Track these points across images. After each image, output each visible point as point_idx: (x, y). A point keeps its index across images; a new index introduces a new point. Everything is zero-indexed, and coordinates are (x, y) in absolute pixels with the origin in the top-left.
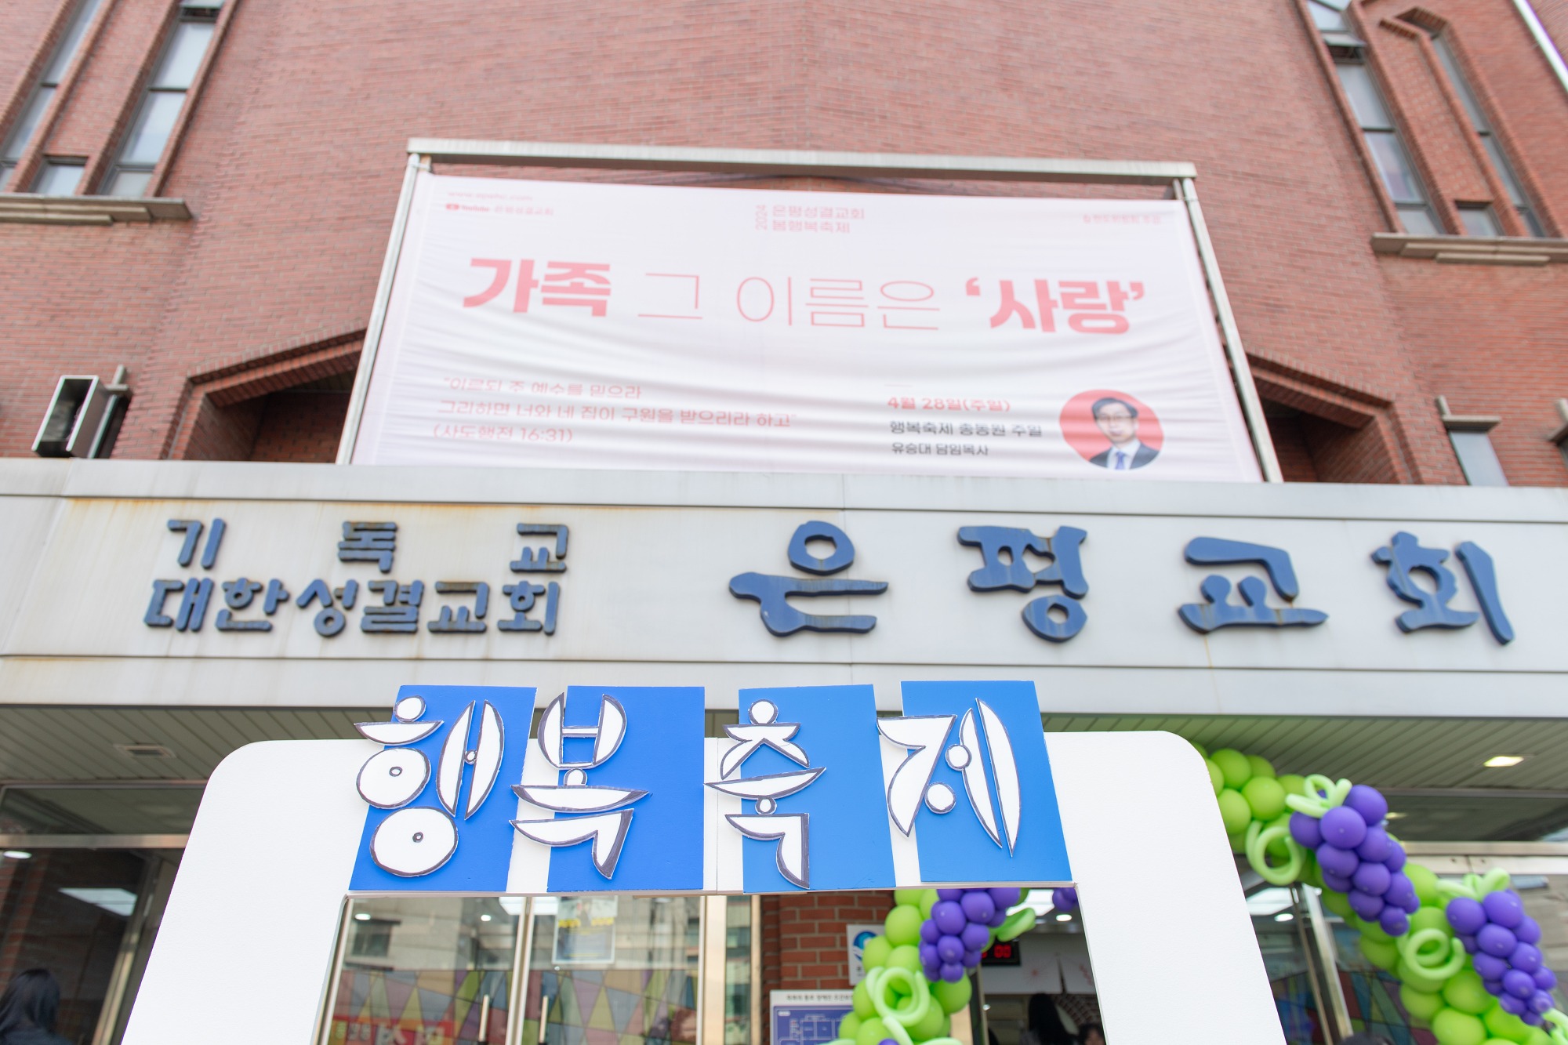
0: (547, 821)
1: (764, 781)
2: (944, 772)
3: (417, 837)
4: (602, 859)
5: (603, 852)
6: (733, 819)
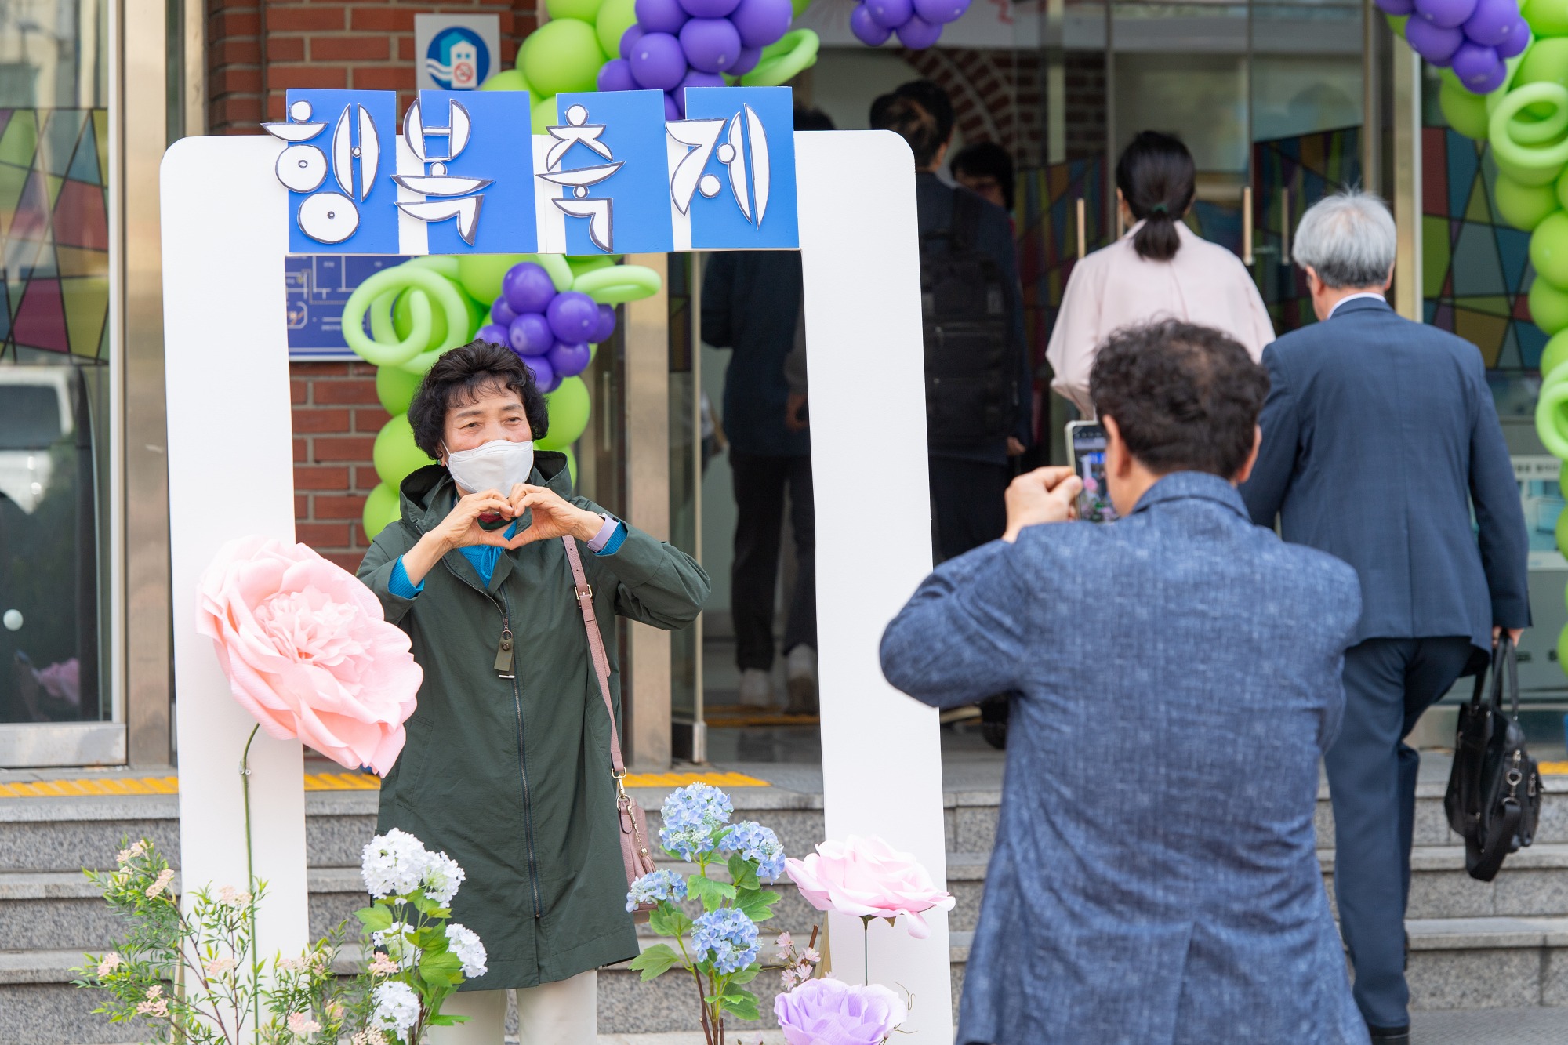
0: (422, 203)
1: (579, 172)
2: (715, 166)
3: (331, 215)
4: (466, 231)
6: (557, 202)
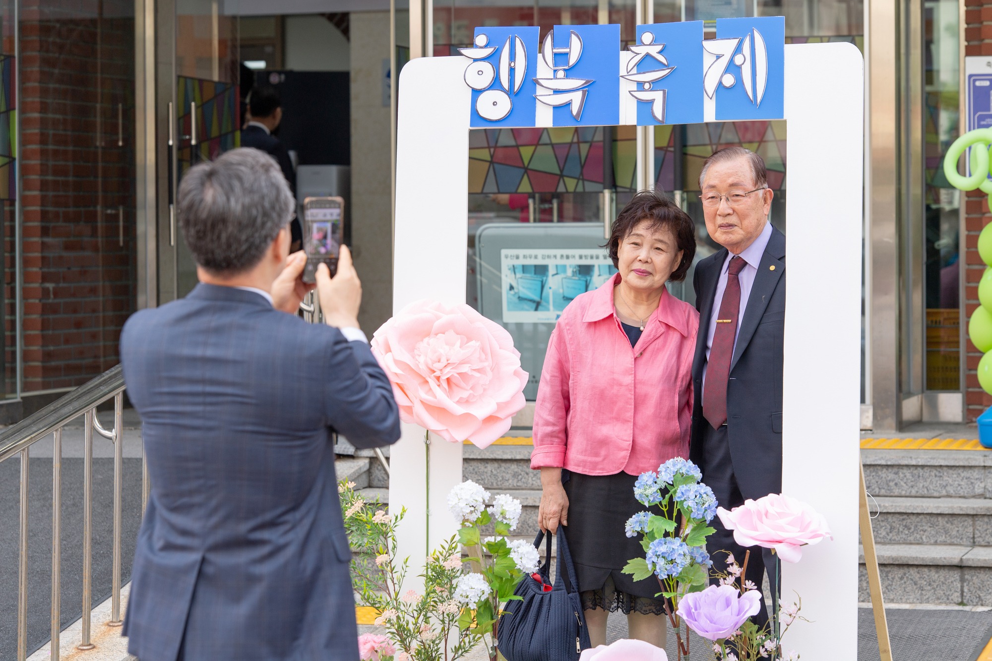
0: (550, 95)
1: (647, 74)
2: (732, 68)
3: (495, 104)
4: (575, 112)
5: (575, 109)
6: (632, 93)
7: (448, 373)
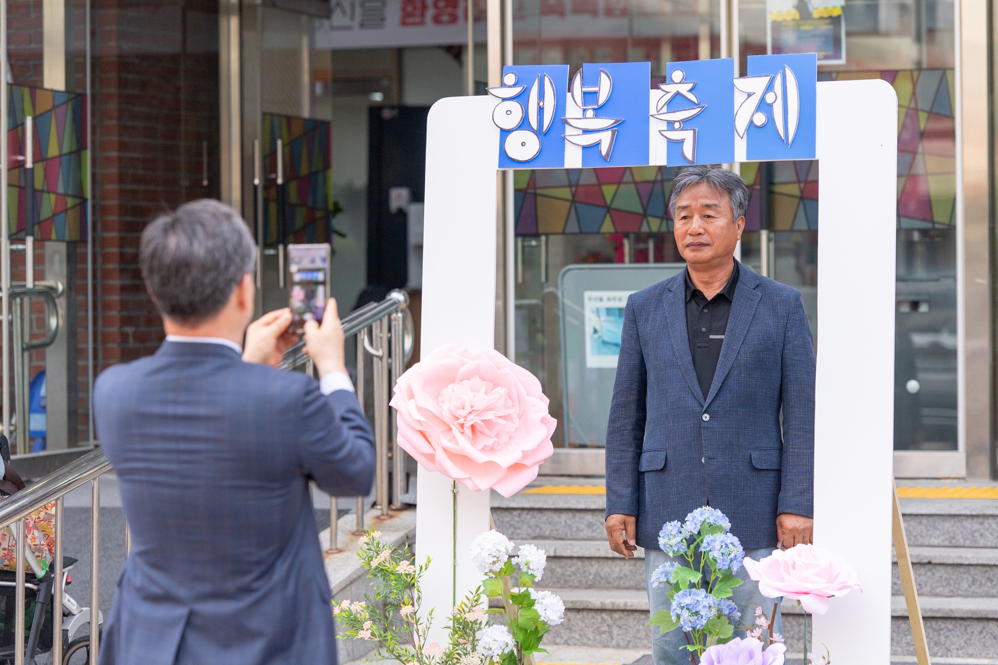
0: (579, 135)
1: (677, 113)
2: (763, 106)
3: (523, 144)
4: (604, 153)
5: (604, 149)
6: (662, 132)
7: (472, 419)
